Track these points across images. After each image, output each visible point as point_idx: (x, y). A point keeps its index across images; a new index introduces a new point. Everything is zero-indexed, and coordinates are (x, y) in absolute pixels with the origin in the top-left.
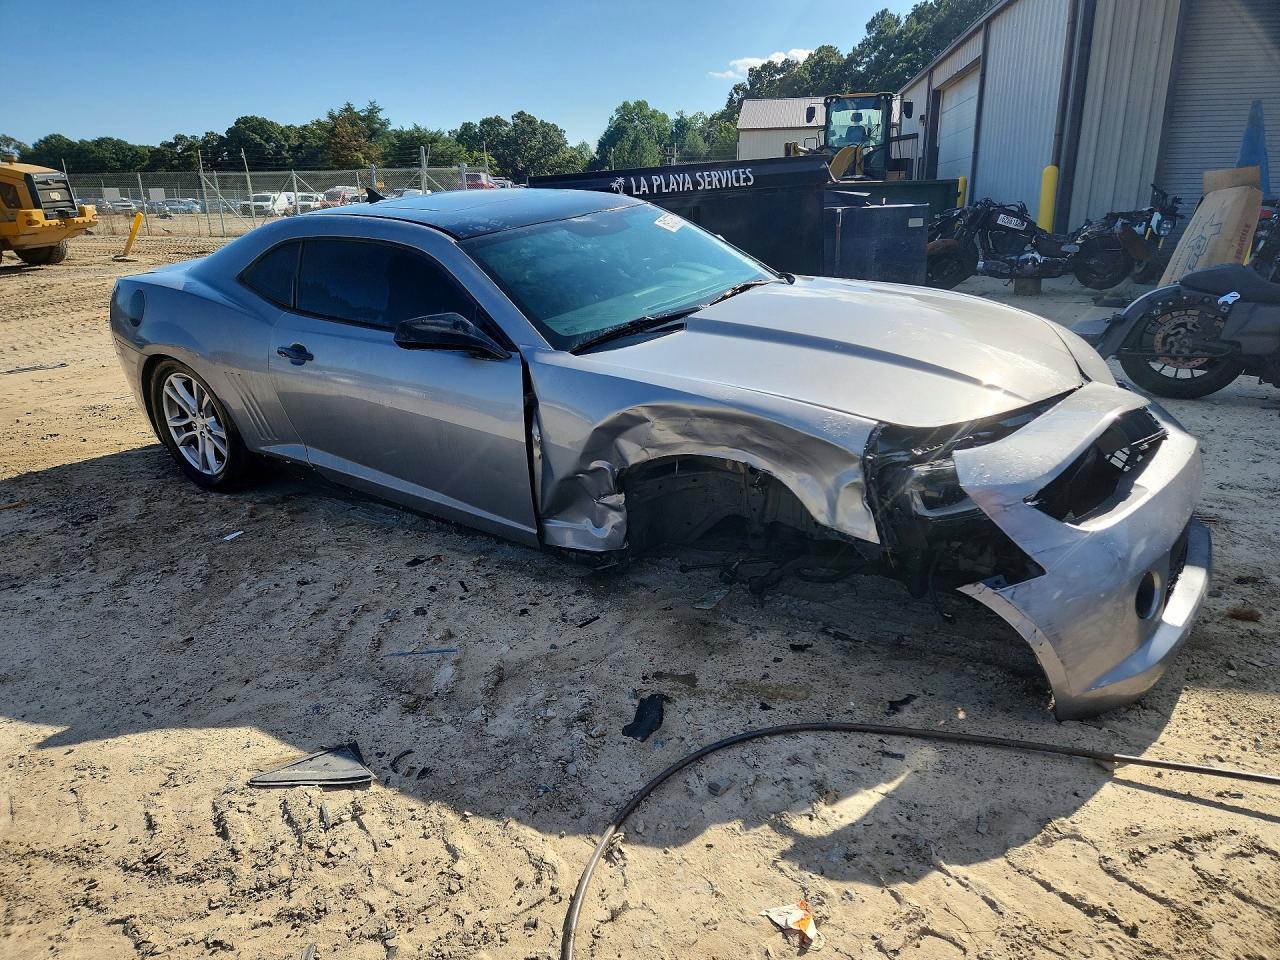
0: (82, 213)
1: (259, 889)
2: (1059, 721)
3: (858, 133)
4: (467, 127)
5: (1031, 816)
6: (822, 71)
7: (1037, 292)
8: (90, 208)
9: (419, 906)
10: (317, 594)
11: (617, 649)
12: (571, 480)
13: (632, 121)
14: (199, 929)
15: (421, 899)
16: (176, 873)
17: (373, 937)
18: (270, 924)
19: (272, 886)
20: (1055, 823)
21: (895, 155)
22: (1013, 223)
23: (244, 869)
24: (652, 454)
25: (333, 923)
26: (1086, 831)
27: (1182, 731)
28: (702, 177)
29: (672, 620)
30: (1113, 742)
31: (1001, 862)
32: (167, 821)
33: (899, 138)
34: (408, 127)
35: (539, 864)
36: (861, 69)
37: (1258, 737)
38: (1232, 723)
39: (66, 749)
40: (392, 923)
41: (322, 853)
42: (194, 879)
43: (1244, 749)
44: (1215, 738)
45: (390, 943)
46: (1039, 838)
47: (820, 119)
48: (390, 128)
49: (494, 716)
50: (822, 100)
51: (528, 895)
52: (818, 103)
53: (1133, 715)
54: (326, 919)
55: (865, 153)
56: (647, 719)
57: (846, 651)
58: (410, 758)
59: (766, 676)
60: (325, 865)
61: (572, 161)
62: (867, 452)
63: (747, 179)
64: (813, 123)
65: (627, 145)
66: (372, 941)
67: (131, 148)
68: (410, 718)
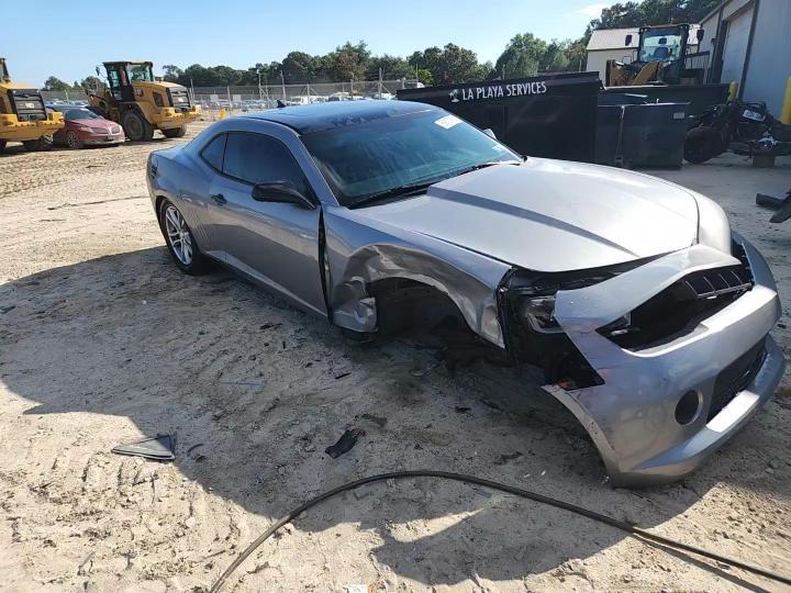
0: (194, 110)
1: (84, 514)
2: (614, 488)
3: (663, 52)
4: (417, 54)
5: (558, 553)
6: (655, 9)
7: (770, 165)
8: (198, 107)
9: (157, 542)
10: (205, 341)
11: (350, 395)
12: (342, 286)
13: (521, 46)
14: (44, 531)
15: (159, 537)
16: (51, 496)
17: (125, 555)
18: (79, 536)
19: (92, 513)
20: (571, 562)
21: (688, 66)
22: (755, 116)
23: (84, 501)
24: (383, 275)
25: (111, 543)
26: (592, 573)
27: (706, 510)
28: (510, 88)
29: (394, 381)
30: (647, 509)
31: (520, 583)
32: (63, 466)
33: (692, 55)
34: (380, 55)
35: (233, 527)
36: (683, 6)
37: (765, 523)
38: (751, 510)
39: (39, 416)
40: (138, 549)
41: (125, 499)
42: (57, 502)
43: (750, 531)
44: (731, 519)
45: (131, 560)
46: (554, 571)
47: (635, 43)
48: (371, 56)
49: (259, 428)
50: (637, 30)
51: (216, 547)
52: (634, 32)
53: (674, 491)
54: (109, 538)
55: (665, 65)
56: (344, 445)
57: (491, 415)
58: (200, 448)
59: (429, 426)
60: (123, 506)
61: (478, 73)
62: (501, 286)
63: (541, 89)
64: (630, 46)
65: (515, 62)
66: (123, 557)
67: (234, 71)
68: (213, 424)
